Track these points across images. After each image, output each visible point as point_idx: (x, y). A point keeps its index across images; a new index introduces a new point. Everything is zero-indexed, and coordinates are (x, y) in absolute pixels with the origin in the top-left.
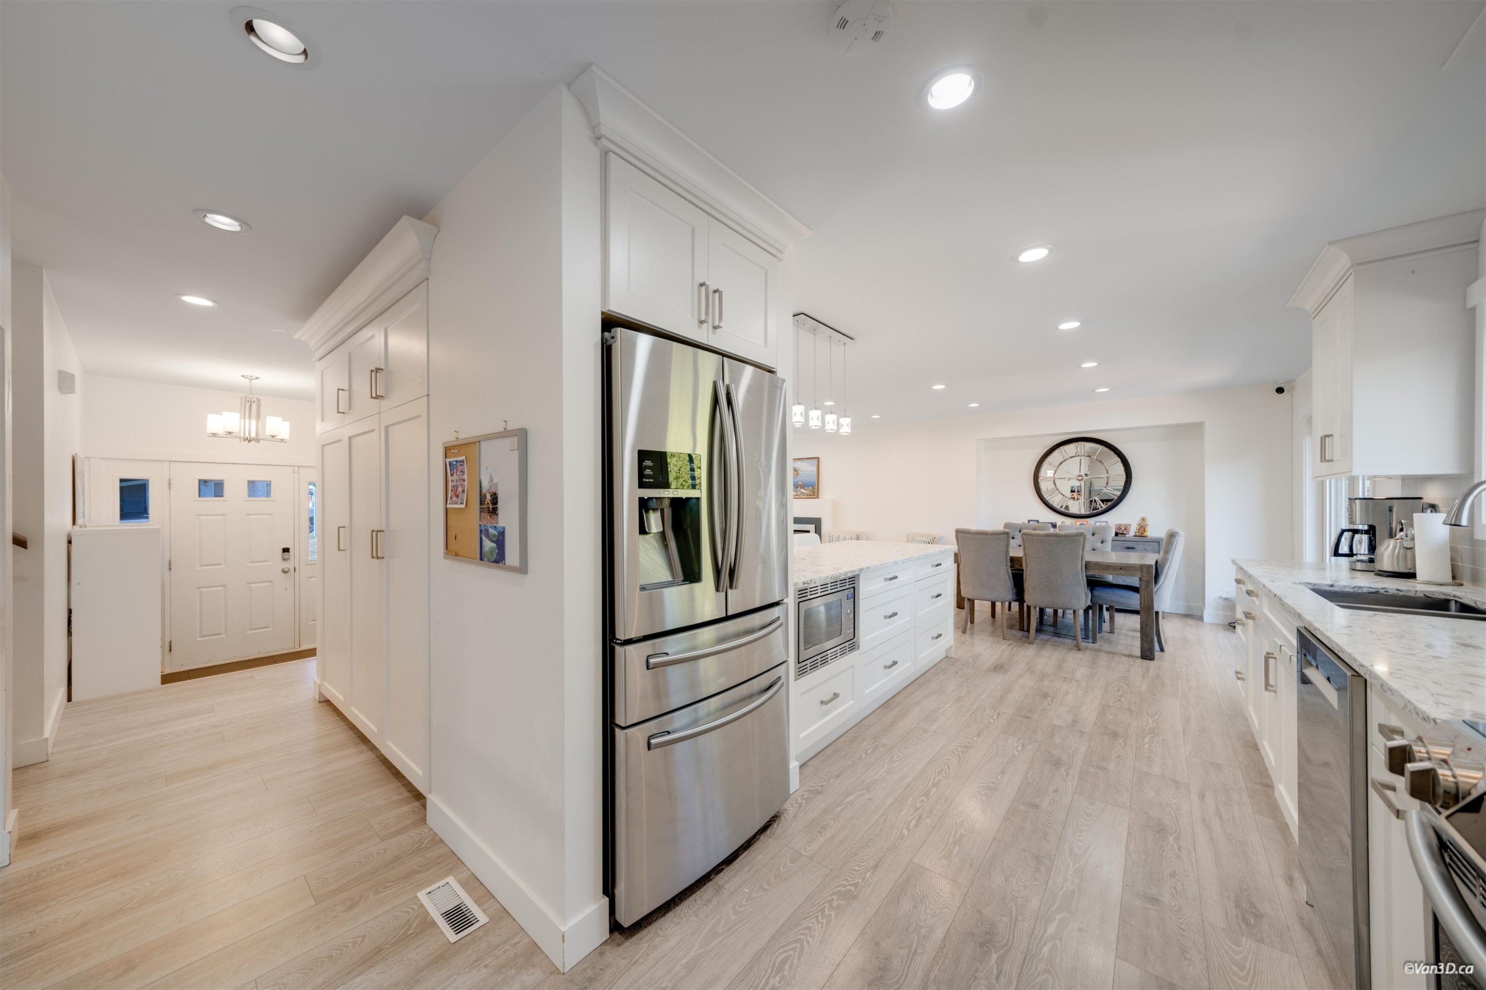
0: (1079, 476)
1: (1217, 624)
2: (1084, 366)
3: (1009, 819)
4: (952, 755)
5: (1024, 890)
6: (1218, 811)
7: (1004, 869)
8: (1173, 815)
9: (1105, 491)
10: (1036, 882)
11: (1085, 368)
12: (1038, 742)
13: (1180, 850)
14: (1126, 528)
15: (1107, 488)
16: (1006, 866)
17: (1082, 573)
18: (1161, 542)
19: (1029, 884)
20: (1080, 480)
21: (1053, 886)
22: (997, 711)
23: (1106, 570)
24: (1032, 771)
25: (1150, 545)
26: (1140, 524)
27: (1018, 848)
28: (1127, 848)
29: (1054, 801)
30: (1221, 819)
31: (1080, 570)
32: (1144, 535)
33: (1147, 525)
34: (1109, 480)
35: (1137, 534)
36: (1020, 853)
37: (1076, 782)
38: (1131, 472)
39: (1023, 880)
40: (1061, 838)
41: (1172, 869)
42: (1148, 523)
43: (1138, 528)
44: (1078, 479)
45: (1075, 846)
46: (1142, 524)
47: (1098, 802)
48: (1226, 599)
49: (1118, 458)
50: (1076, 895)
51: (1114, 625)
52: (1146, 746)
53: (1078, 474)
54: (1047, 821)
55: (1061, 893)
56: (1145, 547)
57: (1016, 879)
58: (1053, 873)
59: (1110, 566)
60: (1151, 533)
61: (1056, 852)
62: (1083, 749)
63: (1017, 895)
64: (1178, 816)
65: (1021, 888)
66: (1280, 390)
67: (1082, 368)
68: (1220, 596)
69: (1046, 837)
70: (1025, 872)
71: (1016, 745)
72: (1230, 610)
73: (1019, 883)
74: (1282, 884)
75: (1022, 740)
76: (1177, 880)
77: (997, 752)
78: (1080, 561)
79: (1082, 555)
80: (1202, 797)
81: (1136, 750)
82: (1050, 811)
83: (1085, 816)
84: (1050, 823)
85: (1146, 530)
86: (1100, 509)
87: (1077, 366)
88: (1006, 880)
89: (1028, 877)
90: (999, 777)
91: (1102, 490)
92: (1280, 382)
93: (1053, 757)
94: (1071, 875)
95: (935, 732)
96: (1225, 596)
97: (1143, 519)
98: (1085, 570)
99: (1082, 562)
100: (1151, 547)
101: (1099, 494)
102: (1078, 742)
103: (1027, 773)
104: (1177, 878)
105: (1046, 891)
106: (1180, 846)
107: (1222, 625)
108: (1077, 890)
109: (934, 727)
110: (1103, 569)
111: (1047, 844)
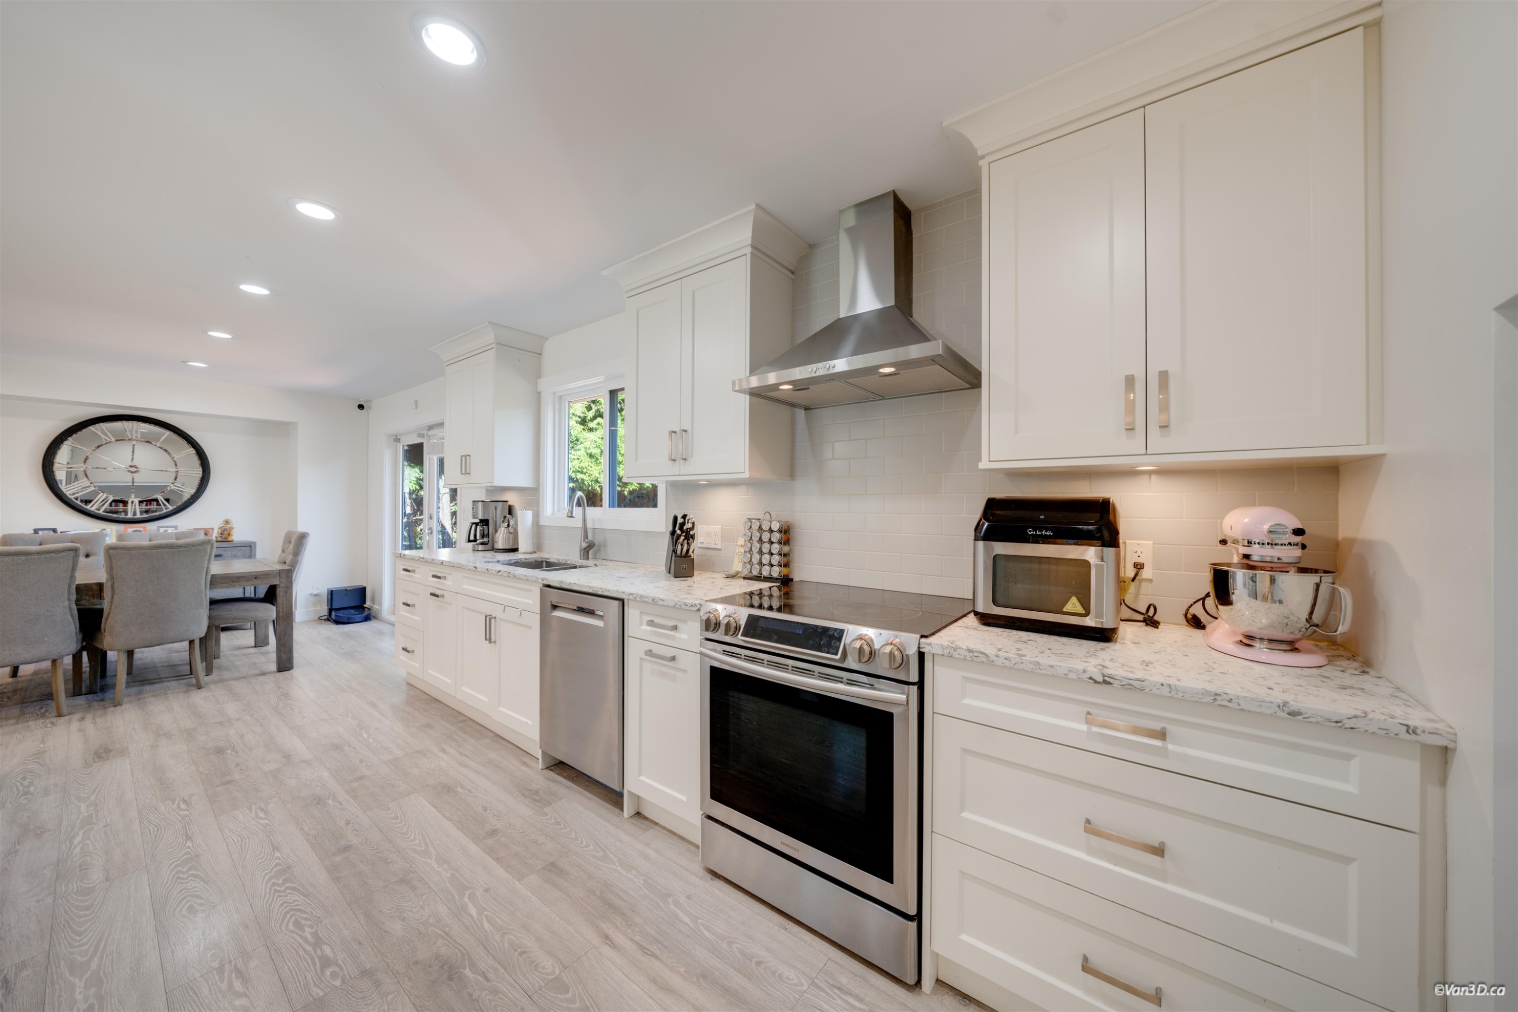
0: (131, 466)
1: (307, 621)
2: (211, 333)
3: (339, 877)
4: (181, 883)
5: (424, 910)
6: (461, 753)
7: (390, 915)
8: (443, 774)
9: (173, 487)
10: (424, 897)
11: (213, 336)
12: (275, 797)
13: (471, 792)
14: (207, 533)
15: (175, 484)
16: (388, 912)
17: (205, 591)
18: (253, 546)
19: (422, 903)
20: (132, 472)
21: (437, 886)
22: (178, 799)
23: (237, 582)
24: (304, 824)
25: (240, 551)
26: (222, 527)
27: (378, 890)
28: (446, 817)
29: (357, 831)
30: (467, 756)
31: (204, 587)
32: (229, 539)
33: (233, 528)
34: (179, 474)
35: (220, 539)
36: (385, 892)
37: (354, 802)
38: (210, 467)
39: (414, 906)
40: (399, 851)
41: (480, 806)
42: (233, 526)
43: (220, 531)
44: (129, 471)
45: (415, 847)
46: (225, 528)
47: (390, 803)
48: (316, 595)
49: (192, 449)
50: (457, 875)
51: (219, 648)
52: (371, 740)
53: (130, 464)
54: (372, 850)
55: (448, 885)
56: (235, 553)
57: (408, 910)
58: (426, 879)
59: (242, 577)
60: (238, 536)
61: (408, 863)
62: (326, 774)
63: (424, 919)
64: (446, 772)
65: (420, 912)
66: (361, 407)
67: (208, 335)
68: (310, 593)
69: (388, 861)
70: (408, 900)
71: (253, 815)
72: (319, 605)
73: (414, 910)
74: (524, 768)
75: (253, 806)
76: (490, 810)
77: (239, 836)
78: (204, 576)
79: (207, 568)
80: (443, 751)
81: (367, 748)
82: (364, 841)
83: (394, 821)
84: (377, 849)
85: (231, 533)
86: (165, 511)
87: (202, 331)
88: (404, 919)
89: (414, 900)
90: (277, 854)
91: (168, 486)
92: (361, 400)
93: (307, 799)
94: (438, 867)
95: (107, 879)
96: (315, 592)
97: (227, 522)
98: (210, 587)
99: (206, 575)
100: (242, 552)
101: (164, 492)
102: (313, 771)
103: (302, 829)
104: (488, 809)
105: (438, 893)
106: (469, 790)
107: (314, 620)
108: (454, 872)
109: (96, 876)
110: (233, 582)
111: (395, 865)
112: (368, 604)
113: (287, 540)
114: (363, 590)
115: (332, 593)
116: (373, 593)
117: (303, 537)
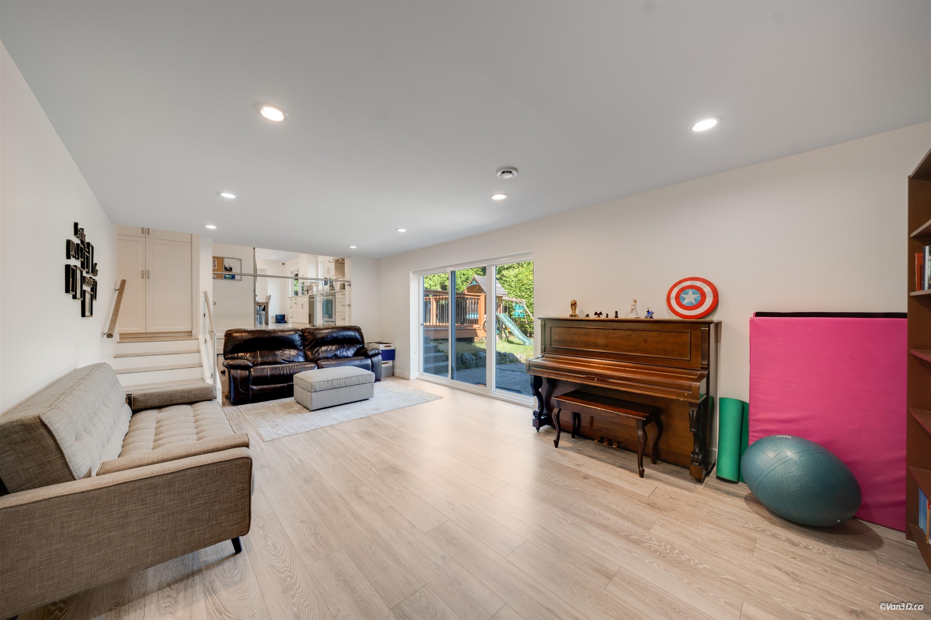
112: (286, 319)
113: (267, 298)
114: (284, 315)
115: (276, 315)
116: (287, 317)
117: (270, 296)
